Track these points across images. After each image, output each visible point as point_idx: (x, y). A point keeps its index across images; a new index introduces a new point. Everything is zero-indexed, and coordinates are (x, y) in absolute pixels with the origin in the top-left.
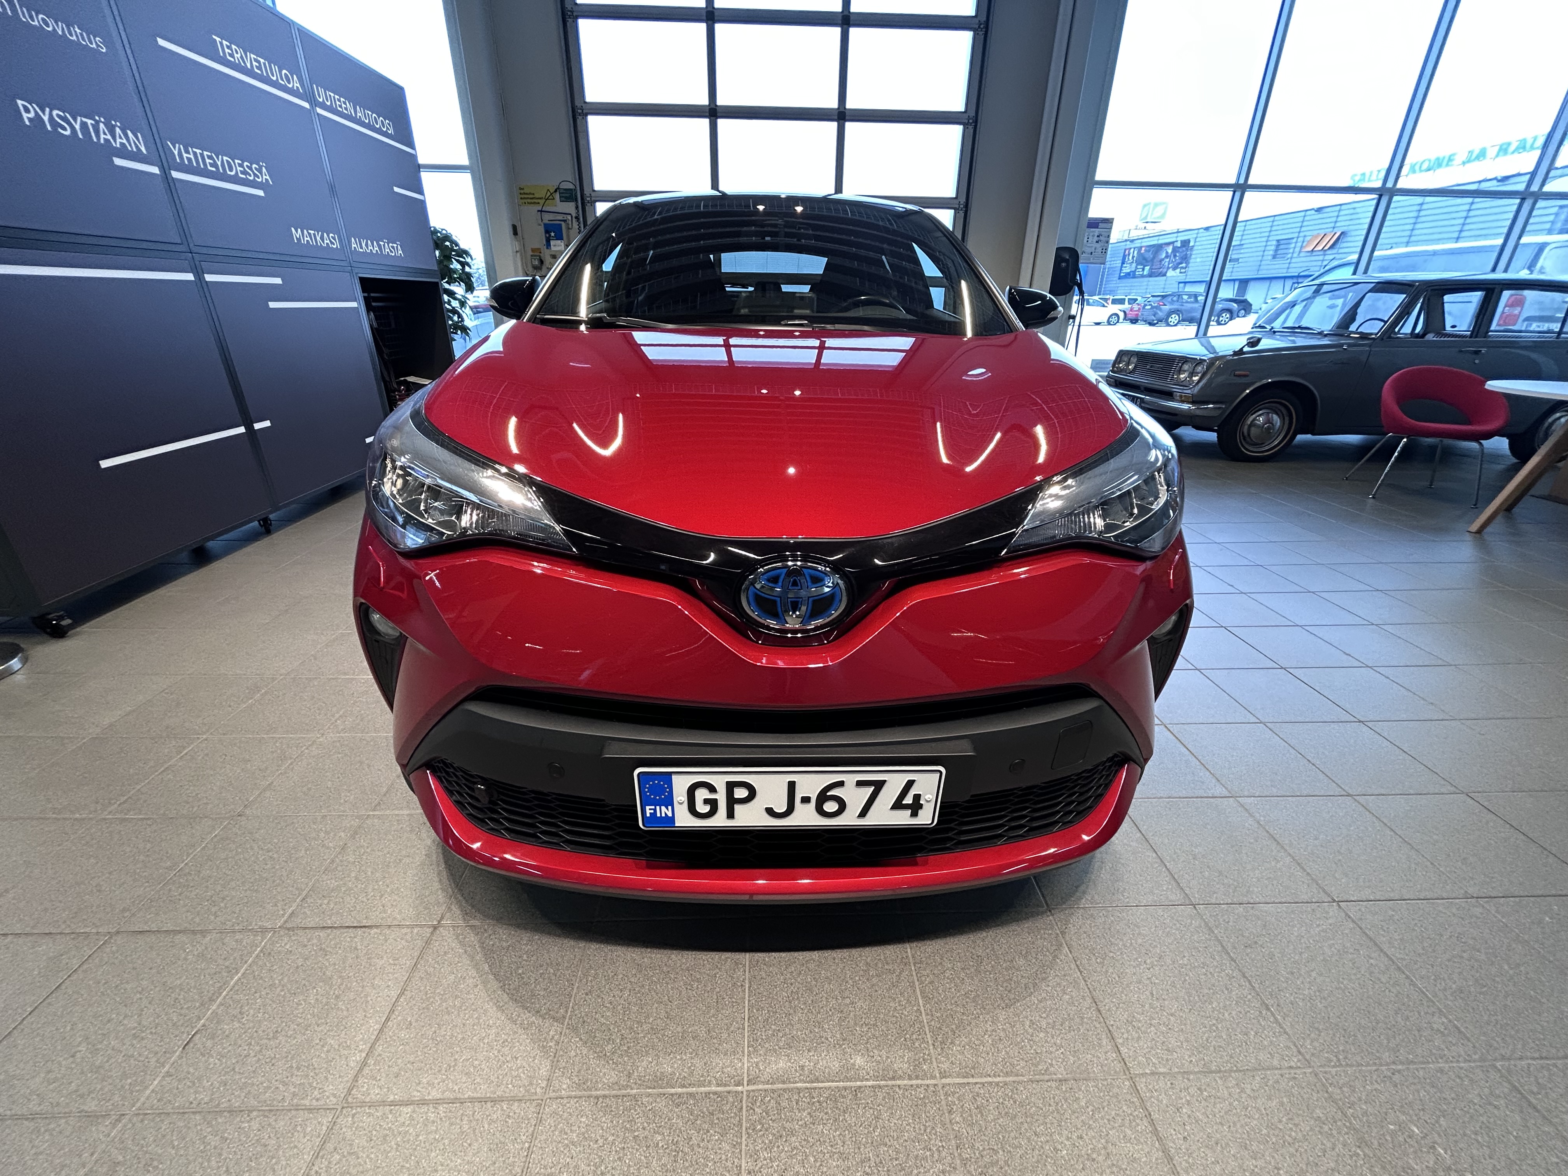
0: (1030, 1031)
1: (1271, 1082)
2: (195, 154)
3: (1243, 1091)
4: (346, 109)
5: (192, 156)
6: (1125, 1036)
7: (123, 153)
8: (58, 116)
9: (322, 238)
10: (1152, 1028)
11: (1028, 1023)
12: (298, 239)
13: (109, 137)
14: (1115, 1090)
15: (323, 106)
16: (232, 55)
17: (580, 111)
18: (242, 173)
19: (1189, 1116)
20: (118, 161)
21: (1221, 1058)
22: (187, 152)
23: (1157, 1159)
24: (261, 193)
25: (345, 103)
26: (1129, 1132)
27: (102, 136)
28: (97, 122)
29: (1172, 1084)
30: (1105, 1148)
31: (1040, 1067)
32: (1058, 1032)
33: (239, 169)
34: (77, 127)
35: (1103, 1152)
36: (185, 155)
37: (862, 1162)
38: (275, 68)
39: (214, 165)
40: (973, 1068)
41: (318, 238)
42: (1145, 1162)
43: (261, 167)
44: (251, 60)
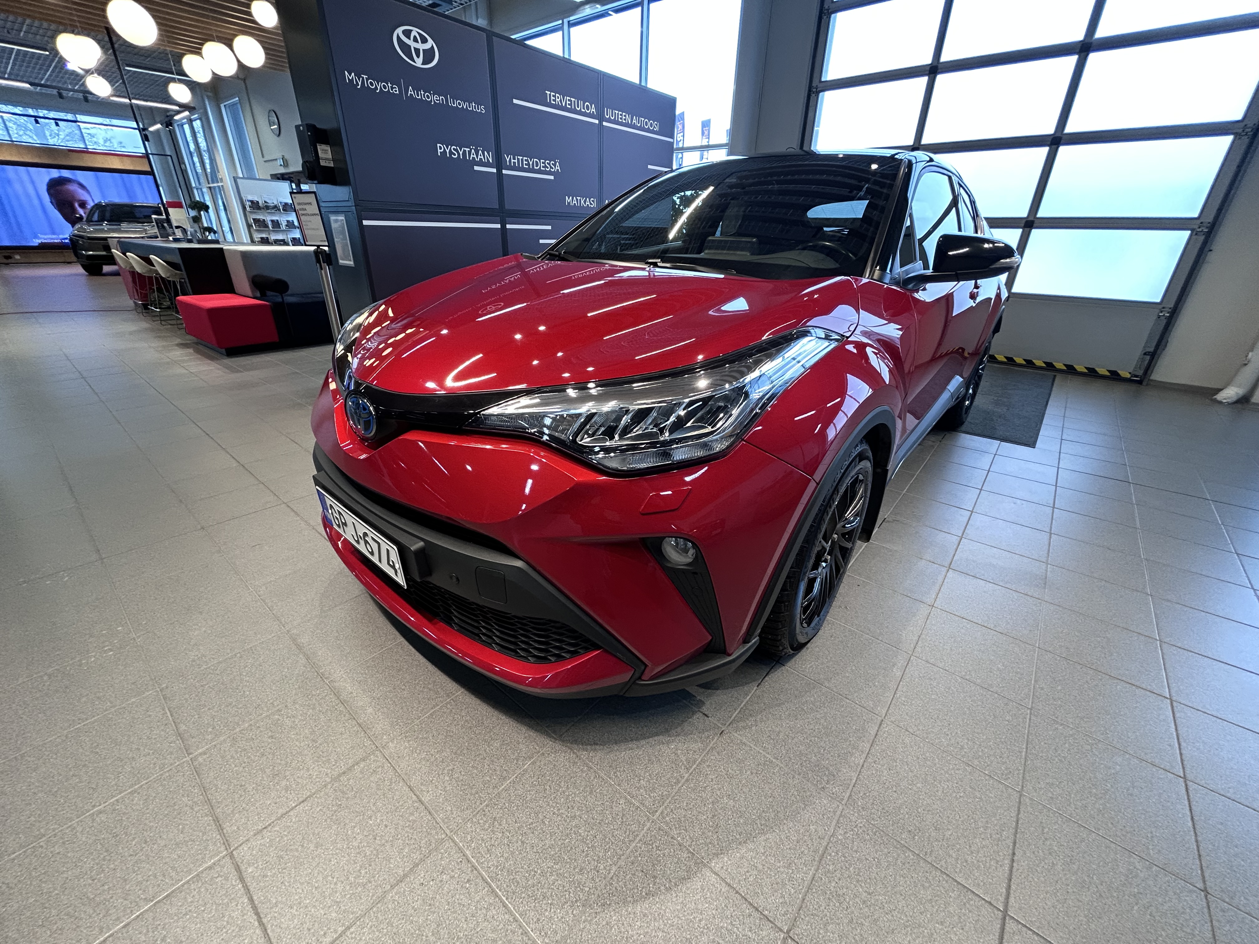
0: (446, 771)
1: (510, 927)
2: (518, 159)
3: (488, 909)
4: (625, 120)
5: (516, 161)
6: (481, 822)
7: (481, 163)
8: (454, 149)
9: (585, 202)
10: (501, 835)
11: (450, 768)
12: (569, 203)
13: (475, 156)
14: (433, 832)
15: (609, 121)
16: (554, 100)
17: (814, 90)
18: (543, 167)
19: (441, 881)
20: (476, 168)
21: (507, 886)
22: (514, 159)
23: (396, 873)
24: (552, 177)
25: (625, 116)
26: (406, 850)
27: (472, 156)
28: (471, 149)
29: (461, 862)
30: (387, 842)
31: (422, 787)
32: (455, 785)
33: (542, 165)
34: (461, 153)
35: (383, 841)
36: (512, 161)
37: (314, 741)
38: (581, 103)
39: (528, 164)
40: (399, 757)
41: (582, 202)
42: (390, 867)
43: (556, 162)
44: (567, 101)
